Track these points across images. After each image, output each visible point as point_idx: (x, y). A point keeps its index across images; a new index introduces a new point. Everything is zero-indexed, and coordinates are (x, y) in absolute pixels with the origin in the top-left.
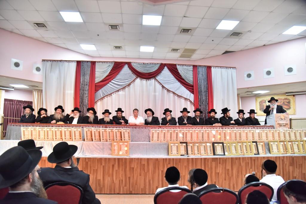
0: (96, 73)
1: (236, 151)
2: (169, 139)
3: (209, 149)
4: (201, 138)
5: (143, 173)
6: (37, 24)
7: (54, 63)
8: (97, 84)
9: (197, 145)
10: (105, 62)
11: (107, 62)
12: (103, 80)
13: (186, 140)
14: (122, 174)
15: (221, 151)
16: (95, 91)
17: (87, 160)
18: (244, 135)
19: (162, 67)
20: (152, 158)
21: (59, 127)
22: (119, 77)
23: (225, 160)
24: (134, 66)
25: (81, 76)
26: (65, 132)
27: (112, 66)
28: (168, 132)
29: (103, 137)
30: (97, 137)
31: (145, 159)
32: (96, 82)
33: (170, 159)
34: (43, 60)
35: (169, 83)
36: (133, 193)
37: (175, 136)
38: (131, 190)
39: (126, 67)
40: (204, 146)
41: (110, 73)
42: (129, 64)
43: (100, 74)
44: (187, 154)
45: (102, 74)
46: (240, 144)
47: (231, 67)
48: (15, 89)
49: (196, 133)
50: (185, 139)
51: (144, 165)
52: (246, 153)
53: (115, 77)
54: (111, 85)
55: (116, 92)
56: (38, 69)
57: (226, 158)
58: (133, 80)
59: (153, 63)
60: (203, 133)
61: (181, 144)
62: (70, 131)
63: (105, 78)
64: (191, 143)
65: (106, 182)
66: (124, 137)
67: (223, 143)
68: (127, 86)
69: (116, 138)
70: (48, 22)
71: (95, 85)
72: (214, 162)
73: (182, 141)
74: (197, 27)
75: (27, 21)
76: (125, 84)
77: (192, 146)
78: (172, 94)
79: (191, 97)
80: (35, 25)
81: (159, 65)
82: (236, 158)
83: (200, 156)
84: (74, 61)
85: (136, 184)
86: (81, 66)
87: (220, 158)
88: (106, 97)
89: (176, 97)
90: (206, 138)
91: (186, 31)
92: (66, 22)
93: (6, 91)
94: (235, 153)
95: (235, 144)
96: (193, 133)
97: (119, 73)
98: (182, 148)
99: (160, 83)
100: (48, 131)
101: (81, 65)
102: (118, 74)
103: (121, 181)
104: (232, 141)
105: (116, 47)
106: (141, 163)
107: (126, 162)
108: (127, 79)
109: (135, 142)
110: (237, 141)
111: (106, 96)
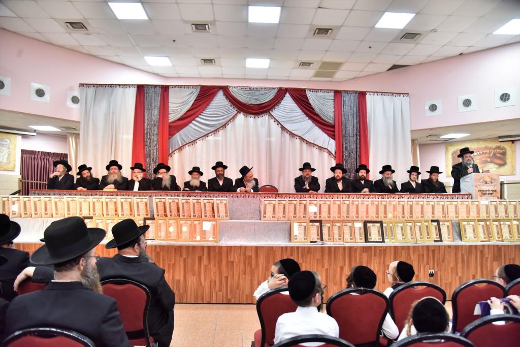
0: (170, 105)
1: (403, 235)
2: (292, 214)
3: (357, 232)
4: (345, 215)
5: (248, 269)
6: (71, 24)
7: (100, 89)
8: (171, 125)
9: (339, 225)
10: (184, 86)
11: (188, 87)
12: (182, 116)
13: (320, 217)
14: (214, 271)
15: (378, 236)
16: (169, 135)
17: (158, 250)
18: (417, 210)
19: (281, 93)
20: (262, 246)
21: (112, 195)
22: (208, 111)
23: (384, 251)
24: (234, 92)
25: (146, 111)
26: (122, 203)
27: (196, 92)
28: (290, 203)
29: (184, 212)
30: (174, 212)
31: (252, 247)
32: (170, 121)
33: (292, 248)
34: (82, 85)
35: (293, 122)
36: (233, 302)
37: (302, 210)
38: (229, 297)
39: (220, 94)
40: (350, 227)
41: (193, 105)
42: (225, 89)
43: (177, 107)
44: (322, 240)
45: (179, 106)
46: (410, 224)
47: (400, 94)
48: (38, 133)
49: (337, 205)
50: (318, 216)
51: (250, 257)
52: (419, 239)
53: (202, 113)
54: (195, 125)
55: (203, 136)
56: (75, 100)
57: (386, 247)
58: (231, 117)
59: (265, 88)
60: (348, 206)
61: (311, 224)
62: (130, 203)
63: (185, 114)
64: (328, 222)
65: (189, 284)
66: (218, 213)
67: (381, 223)
68: (221, 127)
69: (205, 213)
70: (89, 21)
71: (169, 126)
72: (366, 253)
73: (314, 219)
74: (341, 24)
75: (54, 19)
76: (218, 124)
77: (329, 228)
78: (298, 141)
79: (331, 144)
80: (67, 26)
81: (276, 91)
82: (403, 248)
83: (343, 243)
84: (132, 85)
85: (238, 287)
86: (145, 94)
87: (375, 247)
88: (186, 146)
89: (304, 145)
90: (353, 214)
91: (323, 31)
92: (119, 21)
93: (24, 136)
94: (401, 239)
95: (401, 225)
96: (332, 205)
97: (208, 105)
98: (314, 230)
99: (277, 120)
100: (94, 203)
101: (145, 92)
102: (206, 107)
103: (213, 284)
104: (398, 219)
105: (205, 60)
106: (245, 254)
107: (220, 253)
108: (223, 116)
109: (237, 219)
110: (406, 219)
111: (186, 144)
